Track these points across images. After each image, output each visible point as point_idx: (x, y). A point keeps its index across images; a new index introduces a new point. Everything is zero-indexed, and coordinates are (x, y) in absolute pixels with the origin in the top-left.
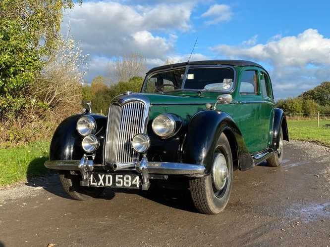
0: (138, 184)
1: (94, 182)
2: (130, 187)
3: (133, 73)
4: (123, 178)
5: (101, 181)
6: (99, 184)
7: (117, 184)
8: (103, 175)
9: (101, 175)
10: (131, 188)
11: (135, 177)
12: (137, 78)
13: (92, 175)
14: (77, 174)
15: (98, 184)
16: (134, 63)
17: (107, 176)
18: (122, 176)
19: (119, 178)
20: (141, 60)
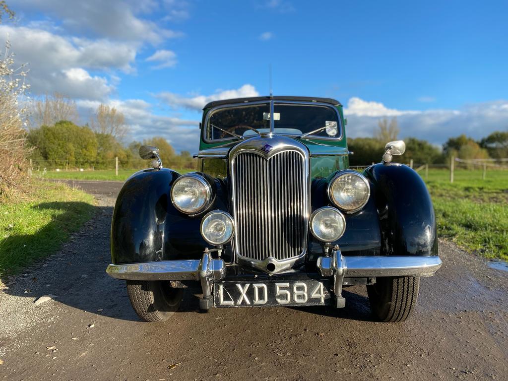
0: (323, 296)
1: (226, 298)
2: (307, 302)
3: (59, 117)
4: (290, 289)
5: (244, 296)
6: (240, 302)
7: (279, 300)
8: (248, 285)
9: (243, 286)
10: (308, 305)
11: (316, 284)
12: (65, 122)
13: (221, 287)
14: (184, 286)
15: (236, 301)
16: (60, 104)
17: (256, 286)
18: (288, 285)
19: (282, 288)
20: (68, 102)
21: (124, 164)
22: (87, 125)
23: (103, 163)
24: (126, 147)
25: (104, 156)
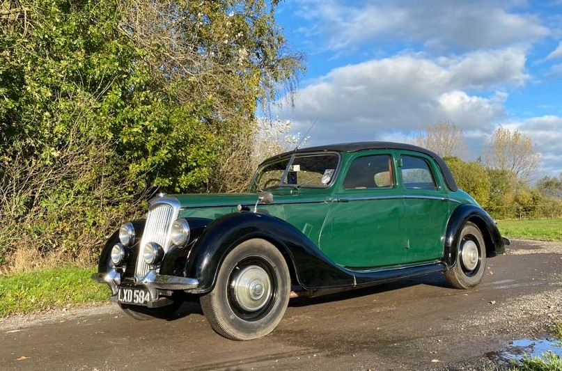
0: (148, 300)
12: (449, 159)
21: (529, 210)
22: (480, 159)
23: (498, 211)
24: (533, 186)
25: (498, 201)
